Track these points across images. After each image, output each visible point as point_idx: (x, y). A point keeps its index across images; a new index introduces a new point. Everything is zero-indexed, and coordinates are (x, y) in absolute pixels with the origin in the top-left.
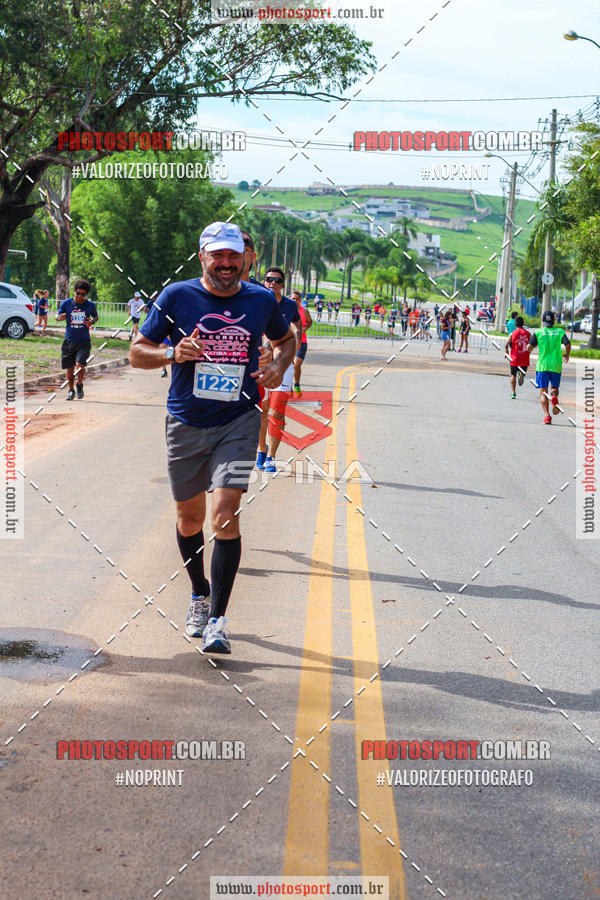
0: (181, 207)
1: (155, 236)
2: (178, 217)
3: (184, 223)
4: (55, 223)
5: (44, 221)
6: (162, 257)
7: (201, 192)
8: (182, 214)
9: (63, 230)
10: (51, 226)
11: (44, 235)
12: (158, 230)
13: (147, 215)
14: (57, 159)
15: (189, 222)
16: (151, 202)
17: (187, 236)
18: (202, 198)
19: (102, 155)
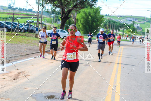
0: (95, 18)
1: (90, 23)
2: (94, 20)
3: (95, 21)
4: (74, 20)
5: (72, 20)
6: (92, 27)
7: (98, 16)
8: (95, 19)
9: (75, 22)
10: (73, 21)
11: (72, 23)
12: (91, 22)
13: (89, 19)
14: (73, 9)
15: (96, 21)
16: (90, 17)
17: (96, 23)
18: (99, 17)
19: (81, 9)
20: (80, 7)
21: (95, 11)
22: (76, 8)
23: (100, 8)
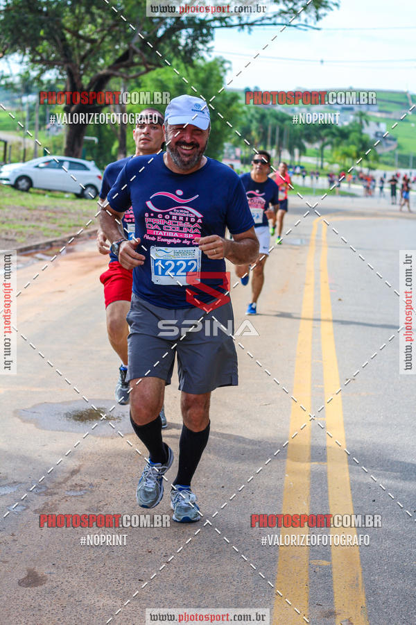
19: (148, 70)
20: (145, 64)
21: (202, 75)
22: (127, 67)
23: (223, 62)
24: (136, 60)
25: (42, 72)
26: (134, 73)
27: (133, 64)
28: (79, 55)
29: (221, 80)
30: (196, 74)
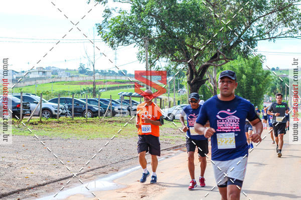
0: (254, 77)
1: (245, 87)
2: (252, 81)
3: (255, 82)
4: (212, 85)
5: (208, 85)
6: (248, 95)
7: (259, 72)
8: (254, 80)
9: (215, 88)
10: (210, 86)
11: (208, 90)
13: (242, 81)
15: (257, 82)
16: (244, 77)
17: (256, 87)
18: (260, 74)
19: (227, 62)
20: (224, 59)
21: (252, 63)
22: (216, 61)
23: (262, 56)
24: (221, 57)
25: (177, 65)
26: (220, 64)
27: (219, 59)
28: (194, 56)
29: (261, 65)
30: (249, 63)
